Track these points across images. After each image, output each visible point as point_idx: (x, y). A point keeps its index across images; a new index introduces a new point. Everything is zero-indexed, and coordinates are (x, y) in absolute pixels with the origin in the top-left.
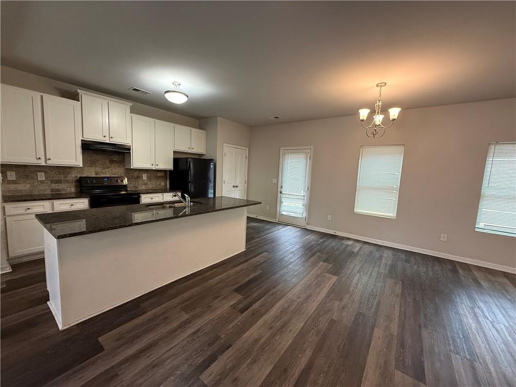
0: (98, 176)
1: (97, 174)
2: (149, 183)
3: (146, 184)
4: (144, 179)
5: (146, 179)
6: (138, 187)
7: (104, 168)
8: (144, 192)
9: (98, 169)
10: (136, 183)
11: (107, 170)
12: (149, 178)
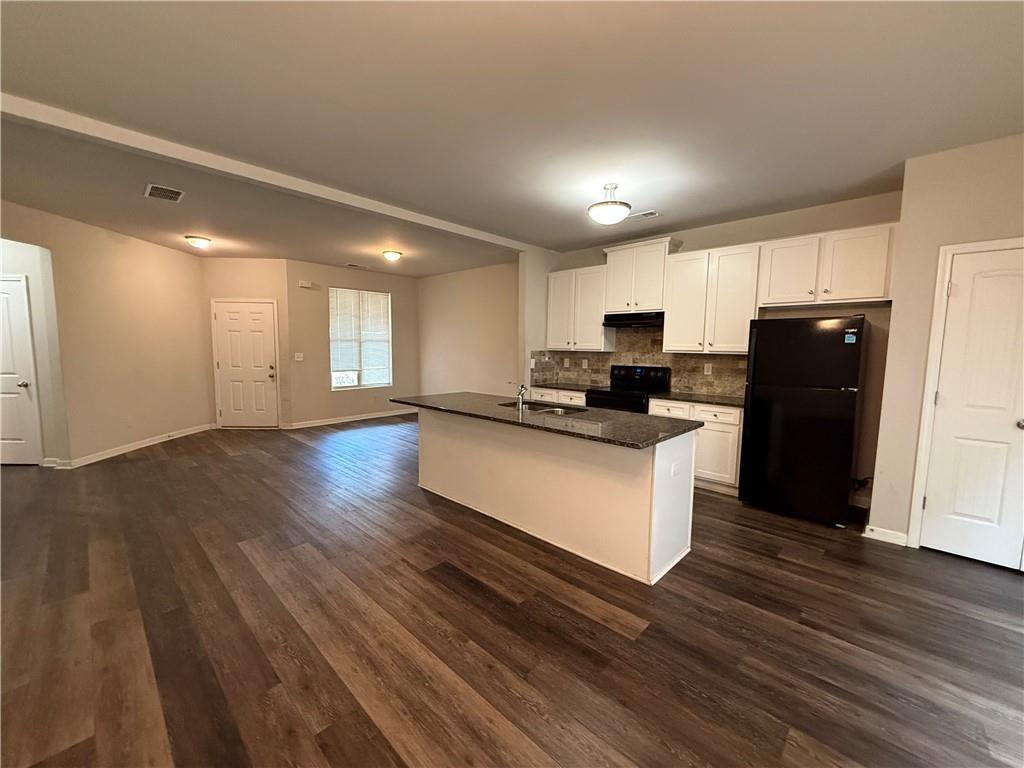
0: (636, 365)
1: (634, 362)
2: (716, 382)
3: (710, 384)
4: (705, 373)
5: (710, 373)
6: (694, 388)
7: (643, 353)
8: (704, 399)
9: (637, 355)
10: (691, 381)
11: (647, 356)
12: (718, 373)
